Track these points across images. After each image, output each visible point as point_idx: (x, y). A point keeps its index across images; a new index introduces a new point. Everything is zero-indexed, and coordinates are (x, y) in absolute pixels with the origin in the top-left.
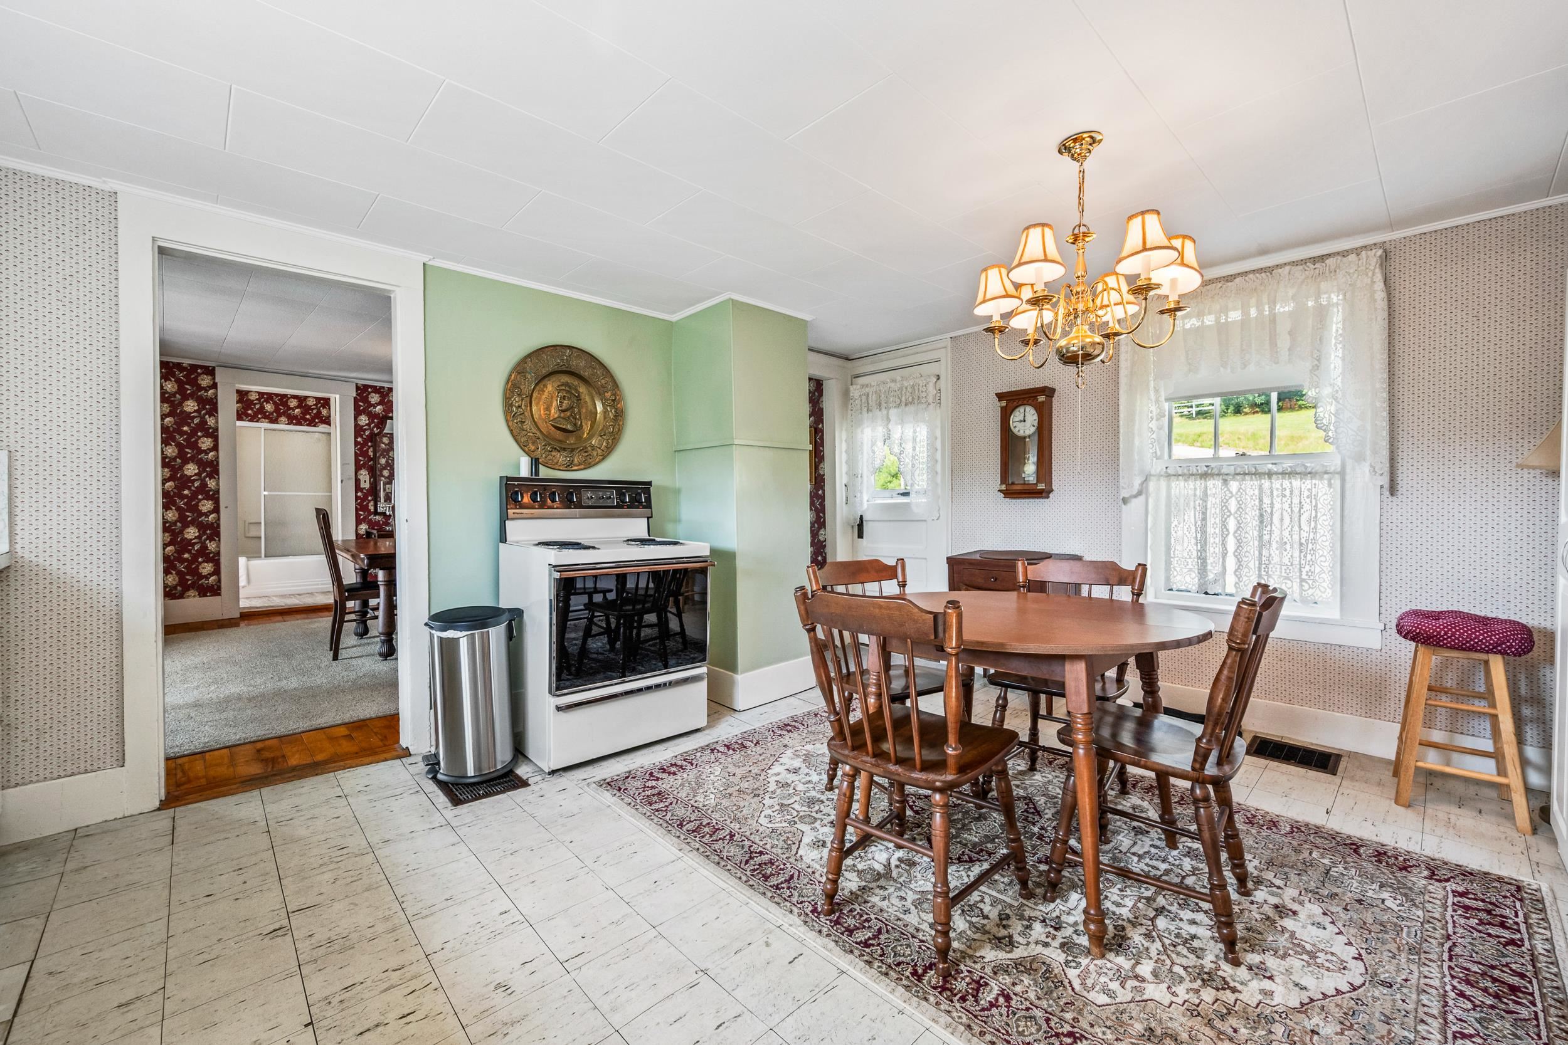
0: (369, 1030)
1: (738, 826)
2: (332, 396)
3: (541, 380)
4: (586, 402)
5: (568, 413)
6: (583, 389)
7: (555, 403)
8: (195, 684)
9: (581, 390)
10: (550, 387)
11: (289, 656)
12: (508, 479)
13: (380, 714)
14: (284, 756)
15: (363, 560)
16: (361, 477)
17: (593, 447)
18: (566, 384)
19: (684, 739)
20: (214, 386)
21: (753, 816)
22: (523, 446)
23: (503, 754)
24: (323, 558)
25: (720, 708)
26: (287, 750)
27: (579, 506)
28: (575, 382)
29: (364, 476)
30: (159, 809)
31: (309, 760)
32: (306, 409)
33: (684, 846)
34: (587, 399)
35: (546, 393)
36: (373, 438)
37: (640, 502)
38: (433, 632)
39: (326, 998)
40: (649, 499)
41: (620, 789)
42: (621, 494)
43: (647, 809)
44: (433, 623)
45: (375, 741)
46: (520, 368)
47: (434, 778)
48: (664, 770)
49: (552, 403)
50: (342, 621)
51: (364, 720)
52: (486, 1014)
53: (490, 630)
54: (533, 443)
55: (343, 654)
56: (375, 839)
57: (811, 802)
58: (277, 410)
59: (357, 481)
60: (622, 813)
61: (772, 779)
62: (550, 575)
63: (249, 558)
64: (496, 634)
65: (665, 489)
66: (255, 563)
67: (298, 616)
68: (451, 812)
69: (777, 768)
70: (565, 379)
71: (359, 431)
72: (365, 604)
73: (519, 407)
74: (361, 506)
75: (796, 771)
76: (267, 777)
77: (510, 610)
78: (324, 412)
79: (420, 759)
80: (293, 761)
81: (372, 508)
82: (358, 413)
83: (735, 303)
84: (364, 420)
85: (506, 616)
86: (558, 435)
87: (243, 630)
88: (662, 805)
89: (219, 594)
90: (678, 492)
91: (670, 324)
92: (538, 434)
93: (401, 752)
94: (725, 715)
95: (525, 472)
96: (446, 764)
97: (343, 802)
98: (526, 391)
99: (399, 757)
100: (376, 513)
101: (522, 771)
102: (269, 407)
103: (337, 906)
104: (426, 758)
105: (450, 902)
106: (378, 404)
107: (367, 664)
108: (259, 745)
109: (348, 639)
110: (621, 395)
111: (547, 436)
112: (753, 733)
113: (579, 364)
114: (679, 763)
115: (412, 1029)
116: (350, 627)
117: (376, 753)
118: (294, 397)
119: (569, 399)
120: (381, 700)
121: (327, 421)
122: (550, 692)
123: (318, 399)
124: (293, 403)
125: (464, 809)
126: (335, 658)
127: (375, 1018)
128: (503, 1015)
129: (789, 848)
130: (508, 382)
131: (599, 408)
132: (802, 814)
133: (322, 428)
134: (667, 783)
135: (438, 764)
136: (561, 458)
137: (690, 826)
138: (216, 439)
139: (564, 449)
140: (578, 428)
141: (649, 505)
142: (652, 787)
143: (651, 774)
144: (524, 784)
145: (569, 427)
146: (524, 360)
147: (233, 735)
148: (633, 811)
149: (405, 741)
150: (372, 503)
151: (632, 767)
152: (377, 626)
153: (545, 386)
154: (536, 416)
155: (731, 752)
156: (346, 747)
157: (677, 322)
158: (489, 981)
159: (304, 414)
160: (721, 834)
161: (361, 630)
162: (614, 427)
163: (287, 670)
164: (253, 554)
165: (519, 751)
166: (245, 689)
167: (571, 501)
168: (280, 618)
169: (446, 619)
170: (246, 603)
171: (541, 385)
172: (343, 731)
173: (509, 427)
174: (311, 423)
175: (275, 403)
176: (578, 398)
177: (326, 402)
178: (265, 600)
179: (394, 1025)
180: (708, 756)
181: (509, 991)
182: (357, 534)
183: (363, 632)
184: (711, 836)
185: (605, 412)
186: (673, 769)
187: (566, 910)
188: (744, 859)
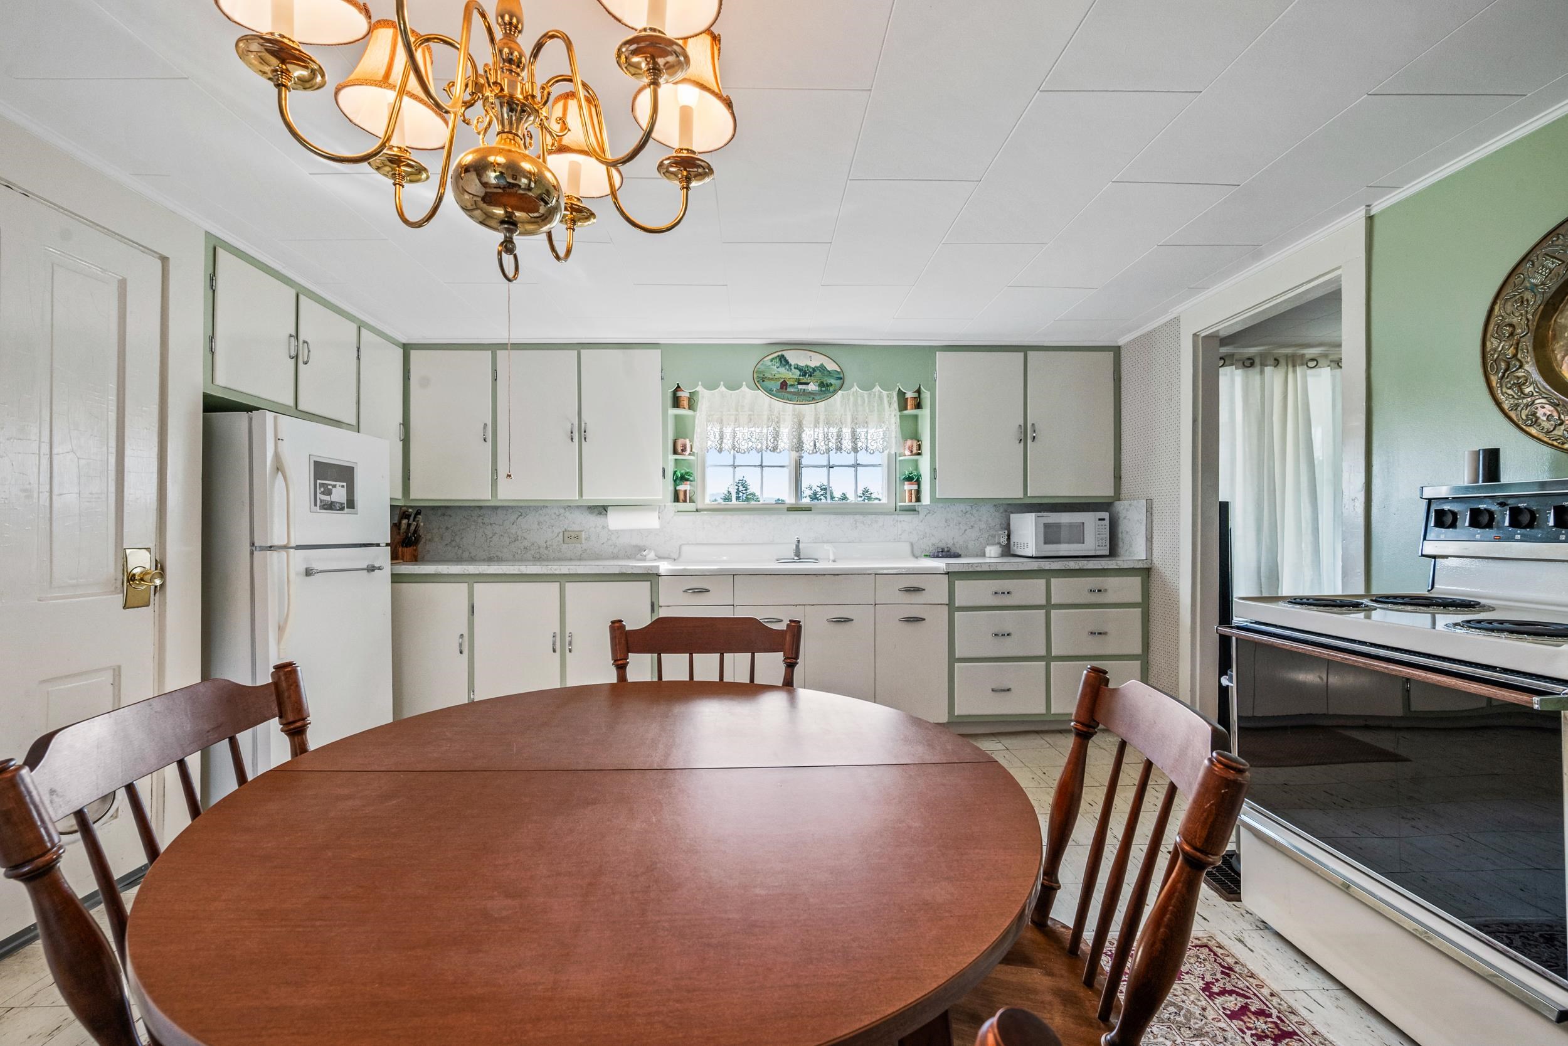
22: (1525, 427)
46: (1511, 289)
73: (1513, 358)
92: (1559, 398)
98: (1524, 325)
173: (1495, 398)
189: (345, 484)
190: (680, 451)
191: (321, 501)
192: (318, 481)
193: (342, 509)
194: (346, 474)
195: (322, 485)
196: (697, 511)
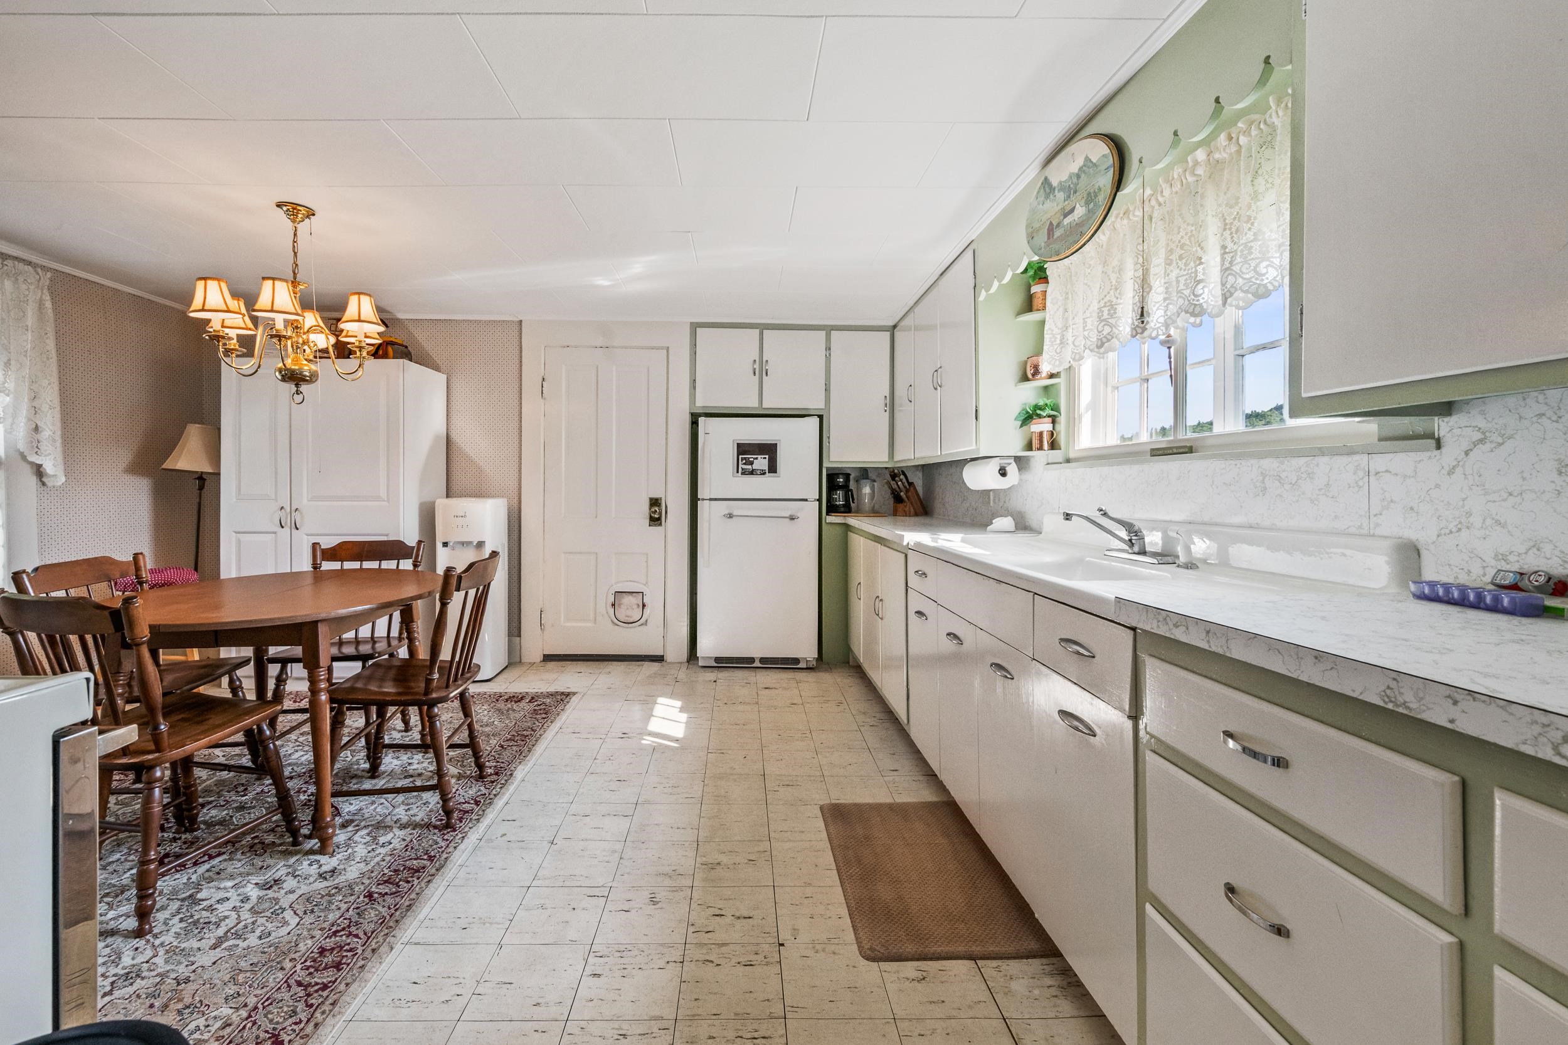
0: (745, 918)
52: (674, 889)
115: (720, 904)
127: (739, 924)
128: (668, 882)
158: (659, 911)
179: (728, 912)
181: (653, 896)
189: (767, 456)
190: (1030, 376)
191: (743, 469)
192: (740, 456)
193: (764, 474)
194: (769, 450)
195: (742, 459)
196: (1068, 461)
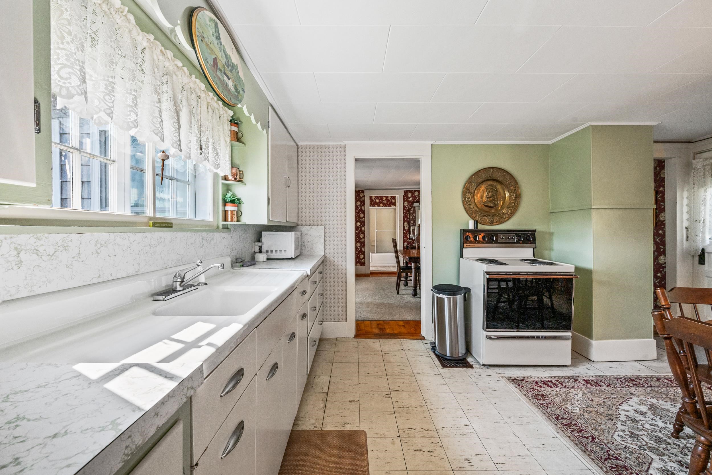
1: (597, 434)
2: (396, 196)
3: (479, 185)
4: (500, 192)
5: (491, 199)
6: (499, 187)
7: (485, 195)
8: (360, 296)
9: (498, 187)
10: (483, 187)
11: (384, 290)
12: (464, 230)
13: (414, 320)
14: (385, 329)
15: (407, 259)
16: (405, 225)
17: (504, 214)
18: (491, 185)
19: (556, 368)
20: (364, 196)
21: (608, 432)
22: (470, 216)
23: (462, 350)
24: (394, 254)
25: (581, 357)
26: (386, 327)
27: (497, 242)
28: (495, 184)
29: (406, 224)
30: (354, 338)
31: (392, 332)
32: (387, 200)
33: (560, 431)
34: (501, 191)
35: (481, 190)
36: (409, 210)
37: (529, 240)
38: (435, 294)
39: (403, 429)
40: (534, 239)
41: (519, 385)
42: (518, 236)
43: (535, 401)
44: (434, 290)
45: (412, 330)
46: (470, 181)
47: (434, 352)
48: (544, 383)
49: (483, 195)
50: (400, 280)
51: (409, 321)
53: (457, 296)
54: (475, 213)
55: (400, 292)
56: (415, 372)
57: (658, 440)
58: (380, 201)
59: (404, 227)
60: (521, 399)
61: (623, 413)
62: (484, 276)
63: (372, 253)
64: (459, 298)
65: (544, 233)
66: (374, 254)
67: (386, 275)
68: (442, 370)
69: (625, 407)
70: (490, 183)
71: (404, 207)
72: (407, 275)
73: (469, 198)
74: (405, 236)
75: (643, 414)
76: (381, 335)
77: (465, 288)
78: (393, 201)
79: (429, 342)
80: (388, 331)
81: (408, 237)
82: (404, 201)
83: (593, 127)
84: (406, 204)
85: (463, 291)
86: (487, 209)
87: (371, 278)
88: (544, 402)
89: (365, 265)
90: (552, 234)
91: (548, 146)
92: (477, 209)
93: (421, 337)
94: (584, 362)
95: (471, 227)
96: (439, 347)
97: (403, 352)
98: (472, 191)
99: (421, 339)
100: (410, 239)
101: (470, 360)
102: (377, 201)
103: (405, 394)
104: (431, 343)
105: (444, 410)
106: (411, 197)
107: (408, 298)
108: (378, 322)
109: (402, 287)
110: (519, 187)
111: (481, 210)
112: (605, 378)
113: (498, 175)
114: (554, 382)
116: (402, 283)
117: (413, 336)
118: (385, 196)
119: (492, 192)
120: (413, 314)
121: (394, 204)
122: (483, 329)
123: (391, 197)
124: (384, 199)
125: (446, 370)
126: (398, 294)
129: (640, 464)
130: (464, 188)
131: (507, 194)
132: (649, 445)
133: (393, 207)
134: (546, 391)
135: (436, 347)
136: (488, 220)
137: (564, 421)
138: (364, 214)
139: (489, 216)
140: (496, 205)
141: (534, 241)
142: (538, 390)
143: (537, 382)
144: (471, 367)
145: (492, 205)
146: (471, 177)
147: (372, 317)
148: (528, 400)
149: (423, 333)
150: (408, 235)
151: (525, 375)
152: (411, 284)
153: (481, 187)
154: (476, 201)
155: (589, 385)
156: (403, 330)
157: (553, 144)
159: (387, 202)
160: (585, 434)
161: (405, 284)
162: (515, 203)
163: (384, 295)
164: (373, 252)
165: (468, 350)
166: (373, 300)
167: (493, 240)
168: (380, 275)
169: (439, 289)
170: (372, 268)
171: (479, 187)
172: (402, 323)
173: (464, 207)
174: (390, 206)
175: (379, 199)
176: (497, 191)
177: (394, 198)
178: (376, 267)
180: (572, 383)
182: (404, 247)
183: (406, 285)
184: (578, 433)
185: (510, 196)
186: (550, 384)
187: (496, 437)
188: (604, 457)
